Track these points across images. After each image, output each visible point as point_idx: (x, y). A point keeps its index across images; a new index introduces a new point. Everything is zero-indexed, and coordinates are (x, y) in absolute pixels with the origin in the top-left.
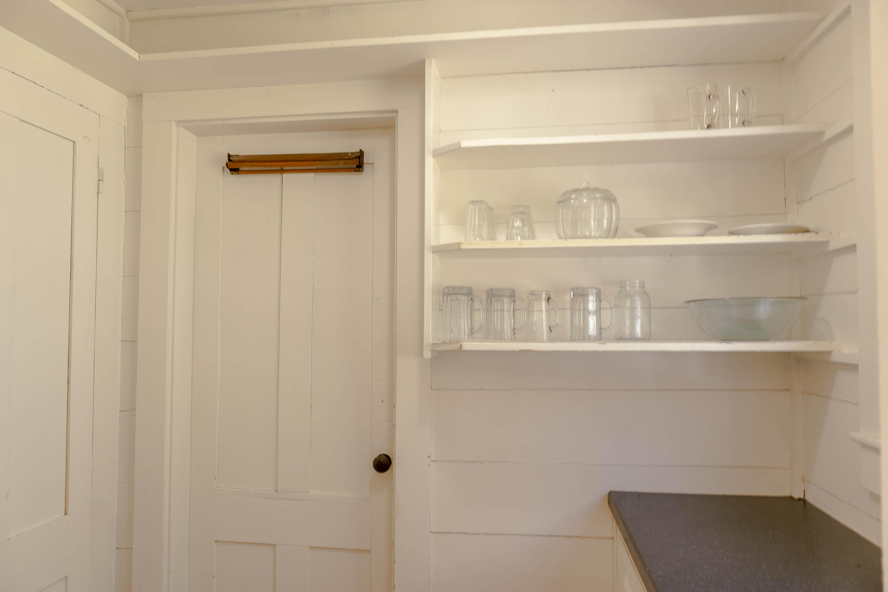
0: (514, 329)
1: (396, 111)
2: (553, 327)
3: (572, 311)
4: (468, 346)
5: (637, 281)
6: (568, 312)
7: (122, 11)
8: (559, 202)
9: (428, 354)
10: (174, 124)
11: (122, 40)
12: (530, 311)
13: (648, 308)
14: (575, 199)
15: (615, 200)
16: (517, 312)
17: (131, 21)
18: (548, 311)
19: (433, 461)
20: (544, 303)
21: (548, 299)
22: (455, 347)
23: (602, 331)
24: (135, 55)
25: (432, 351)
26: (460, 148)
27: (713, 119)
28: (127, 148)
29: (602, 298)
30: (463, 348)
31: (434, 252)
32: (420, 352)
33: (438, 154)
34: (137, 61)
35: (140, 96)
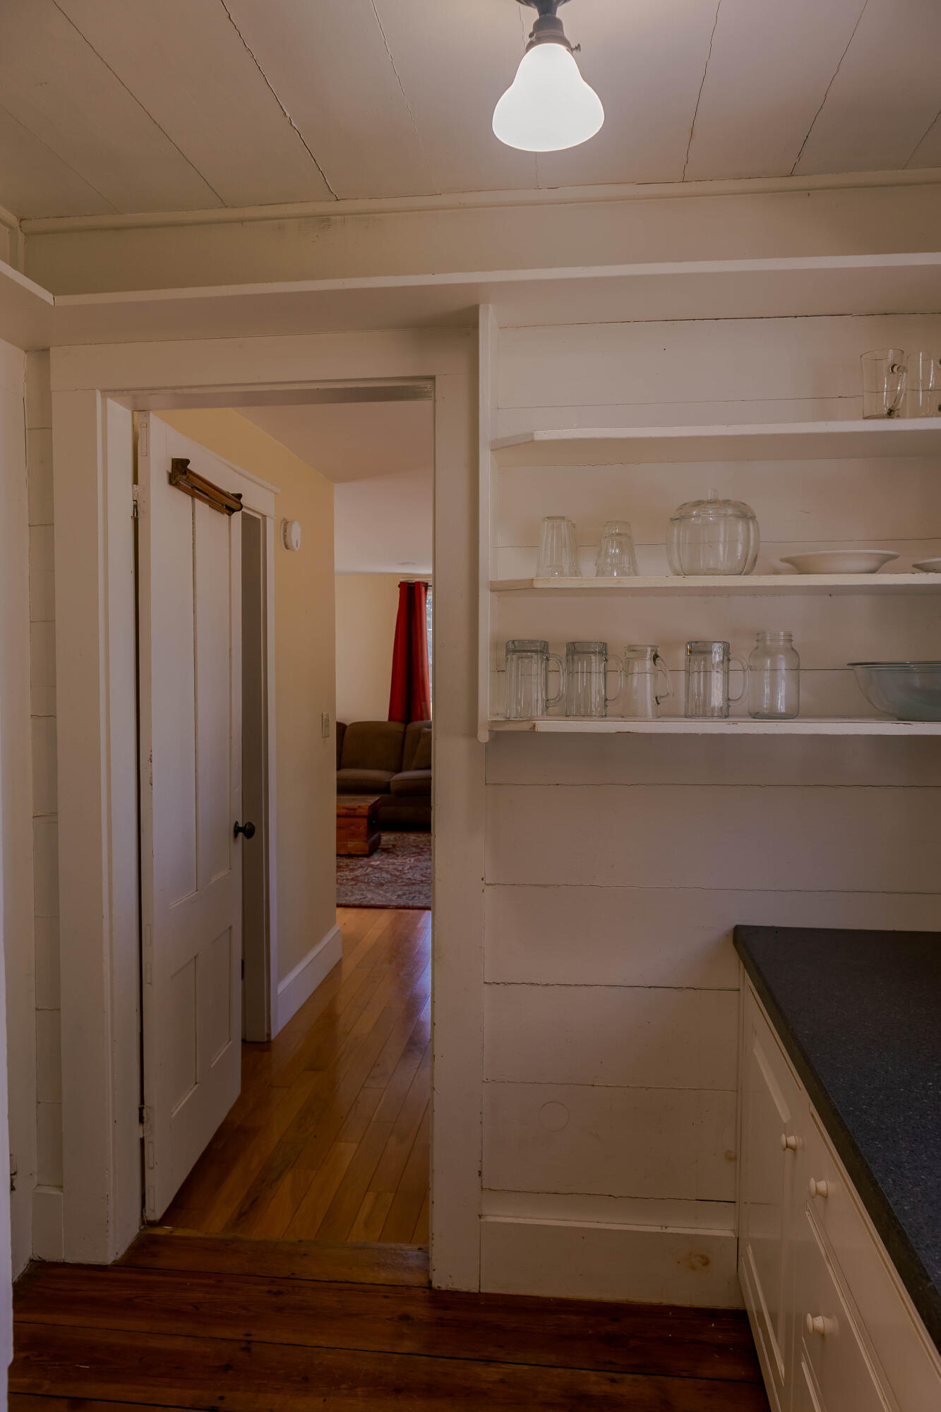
0: (606, 700)
1: (433, 378)
2: (662, 697)
3: (688, 672)
4: (544, 726)
5: (782, 633)
6: (682, 675)
7: (13, 219)
8: (672, 520)
9: (484, 736)
10: (98, 393)
11: (15, 267)
12: (628, 674)
13: (796, 669)
14: (698, 516)
15: (753, 518)
16: (609, 674)
17: (26, 235)
18: (654, 675)
19: (488, 885)
20: (649, 664)
21: (655, 657)
22: (525, 727)
23: (731, 703)
24: (47, 296)
25: (489, 731)
26: (533, 441)
27: (896, 400)
28: (29, 429)
29: (731, 656)
30: (536, 730)
31: (492, 591)
32: (472, 731)
33: (496, 448)
34: (50, 305)
35: (46, 350)
